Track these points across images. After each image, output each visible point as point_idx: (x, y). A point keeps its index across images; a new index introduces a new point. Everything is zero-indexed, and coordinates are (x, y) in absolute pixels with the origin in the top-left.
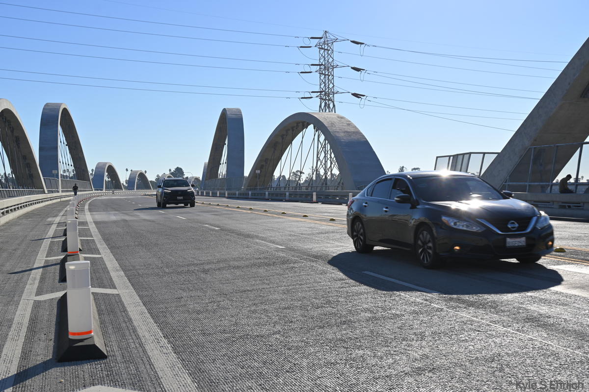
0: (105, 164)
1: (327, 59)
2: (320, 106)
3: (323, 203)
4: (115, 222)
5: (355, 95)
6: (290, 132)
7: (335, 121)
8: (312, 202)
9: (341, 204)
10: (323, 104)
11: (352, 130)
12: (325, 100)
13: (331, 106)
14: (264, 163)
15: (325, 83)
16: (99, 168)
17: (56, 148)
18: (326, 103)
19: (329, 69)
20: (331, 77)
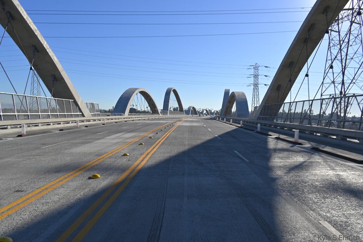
0: (191, 107)
1: (256, 73)
2: (254, 89)
5: (265, 85)
15: (255, 81)
19: (257, 76)
20: (257, 79)
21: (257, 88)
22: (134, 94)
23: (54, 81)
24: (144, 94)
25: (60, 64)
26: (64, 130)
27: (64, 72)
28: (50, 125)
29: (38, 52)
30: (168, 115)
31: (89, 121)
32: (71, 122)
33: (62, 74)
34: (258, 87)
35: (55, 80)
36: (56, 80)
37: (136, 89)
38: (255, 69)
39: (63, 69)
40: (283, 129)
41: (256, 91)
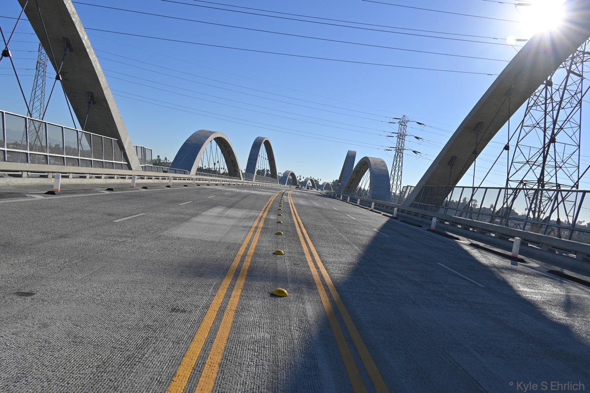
0: (290, 171)
1: (402, 131)
2: (395, 156)
15: (399, 144)
17: (257, 159)
19: (403, 136)
20: (403, 141)
21: (400, 155)
22: (207, 141)
23: (89, 103)
24: (222, 143)
25: (103, 76)
26: (116, 191)
27: (109, 89)
28: (85, 177)
29: (71, 50)
30: (254, 182)
31: (142, 177)
32: (116, 176)
33: (105, 92)
34: (402, 153)
35: (92, 102)
36: (94, 103)
37: (212, 133)
38: (402, 125)
39: (107, 85)
40: (469, 230)
41: (398, 159)
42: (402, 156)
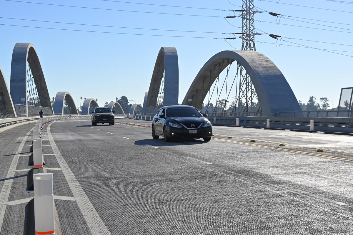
0: (64, 93)
1: (248, 6)
2: (243, 46)
3: (245, 127)
4: (72, 141)
5: (272, 36)
6: (217, 67)
7: (255, 58)
8: (235, 126)
9: (260, 128)
10: (245, 44)
11: (270, 65)
12: (247, 40)
13: (252, 45)
14: (195, 93)
15: (246, 26)
16: (59, 96)
17: (24, 80)
18: (247, 43)
19: (250, 14)
20: (252, 21)
21: (250, 46)
34: (254, 41)
42: (254, 45)
